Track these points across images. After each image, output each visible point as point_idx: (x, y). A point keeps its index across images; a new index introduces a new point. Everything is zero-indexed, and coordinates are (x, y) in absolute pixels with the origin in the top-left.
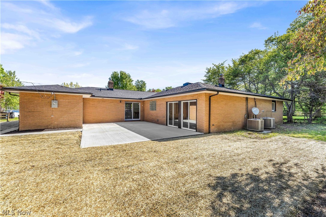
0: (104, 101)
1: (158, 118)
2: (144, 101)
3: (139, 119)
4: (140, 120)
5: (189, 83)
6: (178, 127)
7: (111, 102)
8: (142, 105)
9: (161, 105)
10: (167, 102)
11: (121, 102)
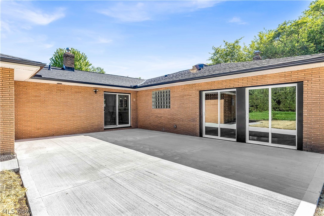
0: (61, 89)
1: (176, 123)
2: (137, 91)
3: (129, 125)
4: (131, 127)
5: (204, 65)
6: (235, 140)
7: (76, 92)
8: (134, 100)
9: (185, 98)
10: (200, 92)
11: (96, 91)
